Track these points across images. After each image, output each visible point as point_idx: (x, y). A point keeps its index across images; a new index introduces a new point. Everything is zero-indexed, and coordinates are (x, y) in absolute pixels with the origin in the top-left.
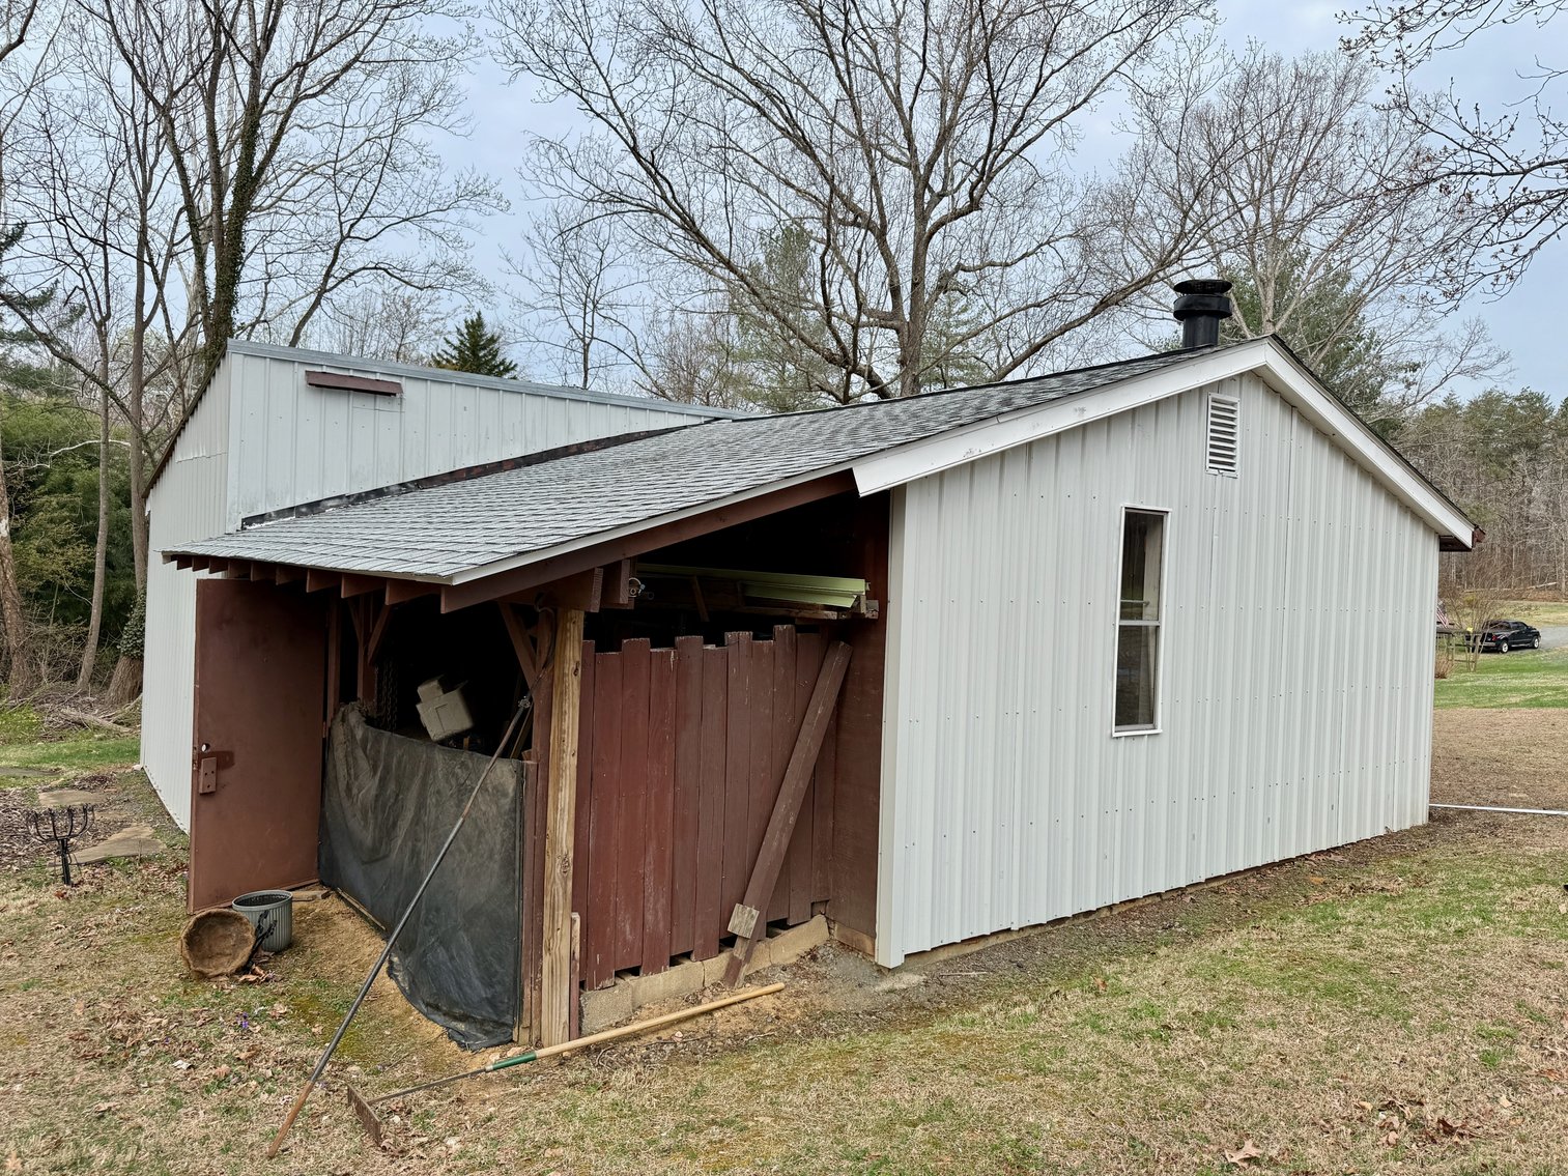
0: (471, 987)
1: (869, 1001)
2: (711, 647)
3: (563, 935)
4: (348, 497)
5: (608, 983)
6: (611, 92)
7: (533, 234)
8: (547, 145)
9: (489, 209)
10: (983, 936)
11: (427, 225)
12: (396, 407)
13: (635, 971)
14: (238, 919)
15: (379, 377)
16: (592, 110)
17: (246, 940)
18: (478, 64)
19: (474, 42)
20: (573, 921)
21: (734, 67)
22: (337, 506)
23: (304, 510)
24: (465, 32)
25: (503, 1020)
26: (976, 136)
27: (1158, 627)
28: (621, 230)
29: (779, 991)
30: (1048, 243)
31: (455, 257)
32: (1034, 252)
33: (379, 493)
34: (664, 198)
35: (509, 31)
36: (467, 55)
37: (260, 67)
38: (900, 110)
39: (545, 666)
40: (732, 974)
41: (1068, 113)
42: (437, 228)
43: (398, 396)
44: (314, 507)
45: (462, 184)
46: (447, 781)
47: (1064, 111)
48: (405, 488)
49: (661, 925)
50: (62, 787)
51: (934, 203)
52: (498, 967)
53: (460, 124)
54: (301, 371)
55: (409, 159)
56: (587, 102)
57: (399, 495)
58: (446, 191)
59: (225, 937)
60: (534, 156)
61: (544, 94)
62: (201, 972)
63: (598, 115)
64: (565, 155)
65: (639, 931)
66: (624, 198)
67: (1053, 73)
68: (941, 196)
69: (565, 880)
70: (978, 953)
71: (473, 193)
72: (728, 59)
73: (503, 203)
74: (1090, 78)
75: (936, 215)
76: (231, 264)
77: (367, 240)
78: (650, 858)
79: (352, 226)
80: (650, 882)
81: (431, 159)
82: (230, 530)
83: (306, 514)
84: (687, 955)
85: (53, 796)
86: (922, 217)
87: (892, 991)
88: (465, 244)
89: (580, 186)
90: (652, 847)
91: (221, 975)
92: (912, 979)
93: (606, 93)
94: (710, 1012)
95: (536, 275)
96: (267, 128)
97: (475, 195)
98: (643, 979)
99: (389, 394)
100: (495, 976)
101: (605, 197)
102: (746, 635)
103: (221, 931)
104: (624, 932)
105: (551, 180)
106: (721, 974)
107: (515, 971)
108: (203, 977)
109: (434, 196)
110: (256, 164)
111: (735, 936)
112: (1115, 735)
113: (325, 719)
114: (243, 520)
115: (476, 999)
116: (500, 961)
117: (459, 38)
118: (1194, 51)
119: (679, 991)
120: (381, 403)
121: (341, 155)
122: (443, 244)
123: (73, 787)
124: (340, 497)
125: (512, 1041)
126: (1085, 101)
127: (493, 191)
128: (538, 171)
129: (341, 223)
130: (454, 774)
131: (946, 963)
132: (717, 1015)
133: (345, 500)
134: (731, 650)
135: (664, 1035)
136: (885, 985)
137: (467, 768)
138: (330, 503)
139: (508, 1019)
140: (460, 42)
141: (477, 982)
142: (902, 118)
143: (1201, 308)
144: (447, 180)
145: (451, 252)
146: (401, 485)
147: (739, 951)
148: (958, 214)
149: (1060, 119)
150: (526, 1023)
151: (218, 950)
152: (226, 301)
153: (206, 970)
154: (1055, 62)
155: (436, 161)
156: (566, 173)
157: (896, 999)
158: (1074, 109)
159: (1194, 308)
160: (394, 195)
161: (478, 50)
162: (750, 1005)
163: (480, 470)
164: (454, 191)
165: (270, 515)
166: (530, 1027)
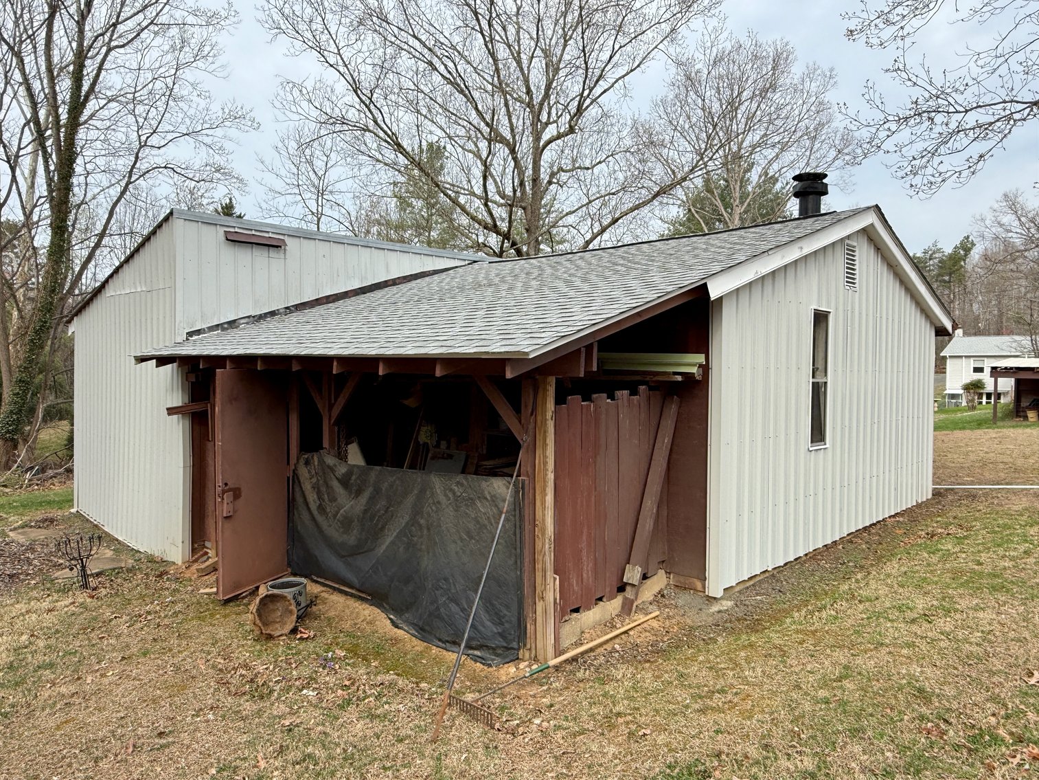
0: (484, 627)
1: (711, 619)
2: (609, 401)
3: (550, 589)
4: (254, 317)
5: (567, 618)
6: (339, 50)
7: (280, 145)
8: (291, 85)
9: (247, 128)
10: (756, 575)
11: (200, 138)
12: (282, 256)
13: (577, 610)
14: (282, 597)
15: (271, 235)
16: (327, 62)
17: (291, 612)
18: (236, 28)
19: (233, 14)
20: (555, 579)
21: (414, 36)
22: (247, 323)
23: (226, 326)
24: (226, 6)
25: (511, 646)
26: (572, 87)
27: (826, 383)
28: (338, 143)
29: (657, 616)
30: (612, 155)
31: (219, 160)
32: (604, 161)
33: (273, 314)
34: (375, 122)
35: (271, 6)
36: (228, 22)
37: (84, 25)
38: (522, 69)
39: (532, 414)
40: (627, 608)
41: (627, 74)
42: (208, 140)
43: (283, 247)
44: (232, 324)
45: (227, 111)
46: (446, 495)
47: (625, 72)
48: (289, 310)
49: (590, 580)
50: (23, 527)
51: (544, 129)
52: (505, 612)
53: (219, 69)
54: (221, 230)
55: (185, 93)
56: (324, 56)
57: (286, 315)
58: (215, 115)
59: (274, 610)
60: (282, 93)
61: (292, 50)
62: (270, 635)
63: (331, 66)
64: (304, 91)
65: (580, 583)
66: (345, 121)
67: (621, 47)
68: (547, 124)
69: (550, 552)
70: (753, 585)
71: (235, 117)
72: (410, 31)
73: (255, 124)
74: (642, 52)
75: (546, 136)
76: (68, 163)
77: (159, 148)
78: (584, 538)
79: (148, 138)
80: (584, 553)
81: (203, 93)
82: (179, 340)
83: (227, 329)
84: (600, 599)
85: (19, 533)
86: (537, 138)
87: (719, 612)
88: (226, 152)
89: (315, 113)
90: (585, 531)
91: (281, 635)
92: (727, 604)
93: (336, 51)
94: (626, 632)
95: (283, 172)
96: (90, 67)
97: (236, 118)
98: (584, 614)
99: (277, 247)
100: (503, 618)
101: (331, 121)
102: (626, 392)
103: (271, 607)
104: (573, 585)
105: (293, 109)
106: (619, 609)
107: (519, 614)
108: (270, 637)
109: (207, 118)
110: (83, 93)
111: (626, 584)
112: (811, 449)
113: (288, 463)
114: (187, 333)
115: (489, 634)
116: (507, 607)
117: (223, 10)
118: (712, 37)
119: (600, 621)
120: (273, 252)
121: (138, 89)
122: (211, 151)
123: (31, 527)
124: (248, 317)
125: (518, 659)
126: (638, 66)
127: (248, 116)
128: (285, 103)
129: (140, 136)
130: (451, 490)
131: (740, 592)
132: (631, 633)
133: (251, 318)
134: (620, 402)
135: (609, 647)
136: (715, 608)
137: (462, 485)
138: (242, 321)
139: (515, 645)
140: (224, 14)
141: (488, 623)
142: (523, 74)
143: (812, 190)
144: (216, 108)
145: (217, 157)
146: (287, 308)
147: (629, 593)
148: (559, 136)
149: (623, 76)
150: (528, 646)
151: (271, 620)
152: (66, 189)
153: (272, 633)
154: (622, 40)
155: (207, 94)
156: (305, 104)
157: (726, 616)
158: (632, 71)
159: (808, 190)
160: (176, 118)
161: (235, 19)
162: (645, 625)
163: (334, 297)
164: (220, 114)
165: (204, 329)
166: (530, 649)
